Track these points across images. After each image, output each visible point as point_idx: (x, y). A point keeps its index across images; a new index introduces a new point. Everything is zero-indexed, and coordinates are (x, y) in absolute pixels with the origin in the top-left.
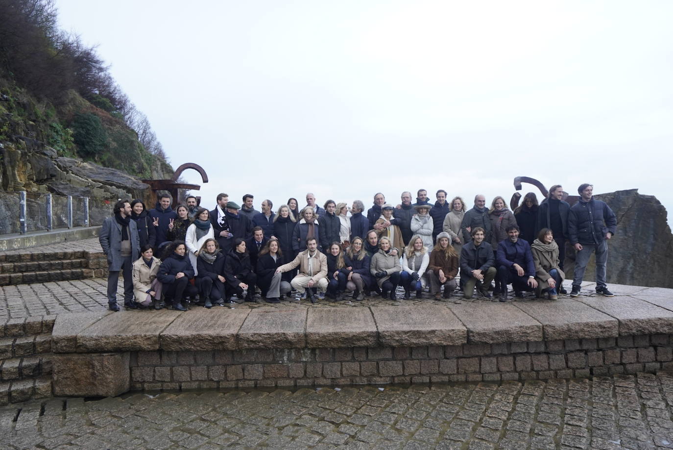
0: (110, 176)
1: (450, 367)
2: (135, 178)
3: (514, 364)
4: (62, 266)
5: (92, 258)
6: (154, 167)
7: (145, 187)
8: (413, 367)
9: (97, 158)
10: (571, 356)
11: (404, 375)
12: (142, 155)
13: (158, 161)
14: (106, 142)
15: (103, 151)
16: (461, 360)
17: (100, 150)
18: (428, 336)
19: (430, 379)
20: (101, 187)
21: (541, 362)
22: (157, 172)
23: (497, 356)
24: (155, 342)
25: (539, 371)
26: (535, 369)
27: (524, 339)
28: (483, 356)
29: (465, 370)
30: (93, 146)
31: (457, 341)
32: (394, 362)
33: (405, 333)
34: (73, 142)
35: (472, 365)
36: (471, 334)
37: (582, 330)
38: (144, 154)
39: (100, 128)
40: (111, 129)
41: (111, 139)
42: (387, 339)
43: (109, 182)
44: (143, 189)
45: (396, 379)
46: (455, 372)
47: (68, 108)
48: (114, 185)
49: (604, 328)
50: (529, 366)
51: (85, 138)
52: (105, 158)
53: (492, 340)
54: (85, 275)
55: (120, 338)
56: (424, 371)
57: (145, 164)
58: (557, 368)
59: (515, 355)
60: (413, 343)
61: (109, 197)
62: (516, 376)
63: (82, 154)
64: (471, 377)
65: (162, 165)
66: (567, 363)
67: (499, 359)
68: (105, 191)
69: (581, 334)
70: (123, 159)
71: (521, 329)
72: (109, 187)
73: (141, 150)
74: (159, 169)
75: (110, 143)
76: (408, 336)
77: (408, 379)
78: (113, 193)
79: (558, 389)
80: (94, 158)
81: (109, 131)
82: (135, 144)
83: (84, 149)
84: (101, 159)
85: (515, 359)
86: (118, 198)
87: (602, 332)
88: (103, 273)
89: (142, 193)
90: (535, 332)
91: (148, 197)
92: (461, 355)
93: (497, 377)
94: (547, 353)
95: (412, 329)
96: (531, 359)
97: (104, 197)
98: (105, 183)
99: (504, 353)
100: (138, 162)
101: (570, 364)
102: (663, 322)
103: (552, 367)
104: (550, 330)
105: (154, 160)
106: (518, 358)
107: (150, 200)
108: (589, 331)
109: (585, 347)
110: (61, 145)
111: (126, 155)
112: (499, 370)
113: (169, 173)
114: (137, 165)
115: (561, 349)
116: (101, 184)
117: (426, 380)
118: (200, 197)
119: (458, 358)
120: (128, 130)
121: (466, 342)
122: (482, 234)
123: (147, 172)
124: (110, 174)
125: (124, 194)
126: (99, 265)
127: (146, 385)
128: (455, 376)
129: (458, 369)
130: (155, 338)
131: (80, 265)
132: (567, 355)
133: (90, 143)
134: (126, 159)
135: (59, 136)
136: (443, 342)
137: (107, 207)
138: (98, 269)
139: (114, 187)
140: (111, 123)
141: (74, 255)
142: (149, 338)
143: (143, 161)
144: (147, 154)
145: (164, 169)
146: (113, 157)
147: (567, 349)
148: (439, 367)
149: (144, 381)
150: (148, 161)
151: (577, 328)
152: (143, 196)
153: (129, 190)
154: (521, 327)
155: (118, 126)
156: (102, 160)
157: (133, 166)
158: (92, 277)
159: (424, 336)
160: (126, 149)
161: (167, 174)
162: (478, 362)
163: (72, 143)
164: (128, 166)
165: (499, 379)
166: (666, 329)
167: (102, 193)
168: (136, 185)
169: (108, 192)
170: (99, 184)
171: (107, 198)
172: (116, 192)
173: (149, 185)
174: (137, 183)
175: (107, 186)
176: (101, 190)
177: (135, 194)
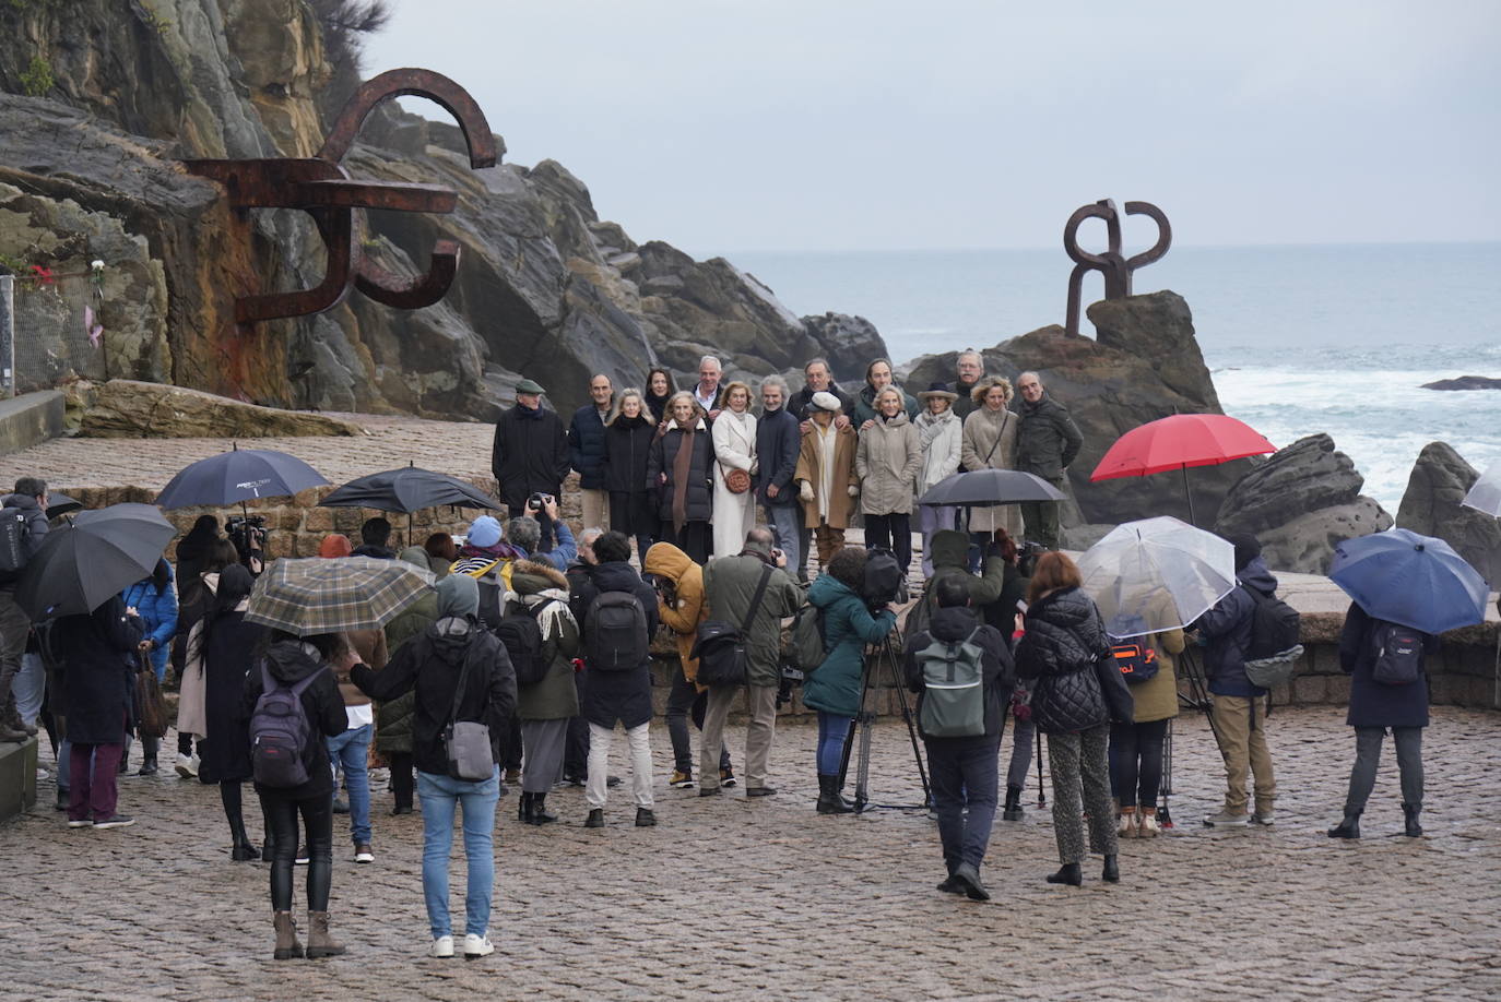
0: (46, 144)
2: (153, 150)
7: (202, 202)
20: (17, 206)
43: (45, 177)
48: (72, 193)
61: (50, 249)
68: (33, 224)
72: (52, 201)
78: (67, 235)
86: (89, 257)
89: (191, 227)
91: (217, 243)
97: (29, 249)
98: (29, 187)
107: (223, 261)
116: (17, 191)
125: (115, 237)
137: (48, 300)
139: (71, 204)
152: (195, 244)
153: (136, 218)
167: (21, 230)
168: (164, 190)
169: (48, 226)
170: (7, 192)
171: (42, 254)
172: (83, 225)
173: (218, 187)
174: (164, 177)
175: (42, 198)
176: (16, 215)
177: (164, 237)
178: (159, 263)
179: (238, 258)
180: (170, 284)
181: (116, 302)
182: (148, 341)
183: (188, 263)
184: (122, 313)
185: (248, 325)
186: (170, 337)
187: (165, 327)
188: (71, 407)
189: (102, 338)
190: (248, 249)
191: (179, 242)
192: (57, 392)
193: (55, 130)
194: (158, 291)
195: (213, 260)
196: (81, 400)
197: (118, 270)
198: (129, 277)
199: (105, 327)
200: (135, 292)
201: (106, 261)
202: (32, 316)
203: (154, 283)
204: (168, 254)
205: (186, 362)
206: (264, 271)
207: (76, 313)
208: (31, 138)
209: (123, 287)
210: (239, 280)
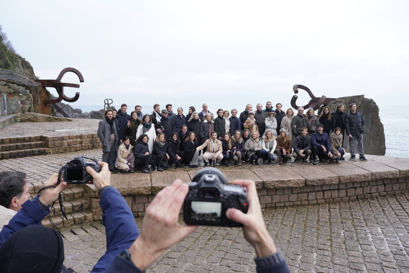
0: (10, 76)
1: (294, 198)
3: (323, 195)
4: (31, 146)
5: (50, 141)
6: (16, 63)
8: (276, 199)
10: (349, 191)
11: (272, 203)
12: (6, 54)
13: (19, 59)
16: (300, 194)
18: (287, 183)
19: (284, 205)
20: (5, 85)
21: (335, 194)
22: (19, 68)
23: (316, 192)
24: (150, 190)
25: (334, 198)
26: (333, 197)
27: (330, 183)
28: (309, 192)
29: (301, 199)
31: (300, 185)
32: (268, 196)
33: (277, 182)
35: (304, 196)
36: (307, 181)
37: (356, 178)
38: (7, 53)
42: (268, 185)
43: (10, 81)
44: (37, 87)
45: (268, 205)
46: (296, 200)
48: (15, 83)
49: (366, 176)
50: (330, 196)
53: (316, 184)
54: (46, 151)
55: (131, 188)
56: (282, 200)
57: (9, 61)
58: (342, 196)
59: (324, 191)
60: (280, 186)
61: (12, 92)
62: (324, 201)
64: (304, 203)
66: (347, 194)
67: (317, 193)
68: (8, 88)
69: (355, 180)
71: (330, 178)
72: (12, 84)
73: (5, 50)
74: (20, 65)
76: (278, 183)
77: (274, 205)
78: (15, 90)
79: (345, 205)
85: (324, 193)
86: (19, 93)
87: (364, 178)
88: (57, 150)
89: (36, 89)
90: (336, 180)
91: (40, 92)
92: (299, 192)
93: (315, 202)
94: (338, 189)
95: (279, 180)
96: (331, 192)
97: (8, 92)
98: (8, 82)
99: (319, 190)
100: (4, 60)
101: (348, 194)
102: (390, 173)
103: (340, 196)
104: (342, 178)
105: (15, 58)
106: (325, 192)
107: (41, 95)
108: (359, 178)
109: (355, 186)
112: (316, 198)
113: (28, 68)
114: (3, 61)
115: (344, 187)
116: (5, 83)
117: (283, 205)
118: (79, 93)
119: (298, 193)
121: (304, 185)
122: (306, 131)
123: (11, 67)
124: (9, 74)
125: (23, 90)
126: (55, 145)
127: (140, 214)
128: (296, 202)
129: (298, 199)
130: (149, 188)
131: (41, 146)
132: (347, 190)
136: (294, 185)
138: (54, 148)
139: (15, 85)
141: (36, 139)
142: (146, 188)
143: (7, 58)
144: (9, 53)
145: (24, 66)
147: (347, 187)
148: (289, 198)
149: (138, 212)
150: (11, 59)
151: (354, 177)
152: (37, 92)
153: (27, 87)
154: (329, 177)
158: (50, 153)
159: (285, 183)
162: (307, 195)
165: (316, 202)
166: (391, 176)
167: (6, 89)
168: (31, 84)
169: (11, 88)
170: (3, 83)
171: (10, 93)
172: (17, 88)
173: (40, 84)
174: (31, 82)
175: (10, 84)
176: (5, 86)
177: (31, 90)
179: (44, 94)
181: (24, 101)
182: (30, 106)
183: (36, 94)
184: (25, 102)
185: (46, 105)
186: (34, 106)
187: (33, 104)
188: (17, 117)
189: (22, 106)
190: (45, 93)
191: (35, 91)
192: (15, 115)
193: (12, 74)
194: (31, 99)
195: (40, 95)
196: (19, 116)
197: (24, 95)
198: (26, 97)
199: (23, 104)
200: (27, 99)
201: (22, 94)
202: (9, 102)
203: (31, 97)
204: (33, 93)
205: (36, 110)
206: (48, 97)
207: (17, 102)
208: (7, 75)
209: (25, 98)
210: (44, 98)
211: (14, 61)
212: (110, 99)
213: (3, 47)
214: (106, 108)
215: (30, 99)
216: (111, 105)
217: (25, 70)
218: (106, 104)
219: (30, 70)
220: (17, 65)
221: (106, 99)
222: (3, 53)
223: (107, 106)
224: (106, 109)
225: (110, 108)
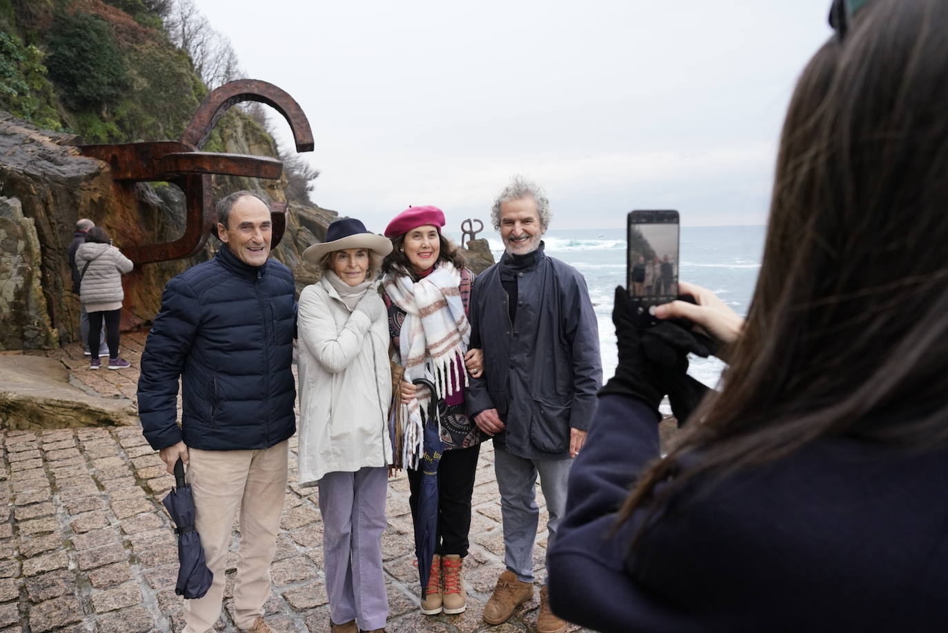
6: (228, 131)
7: (83, 173)
9: (107, 112)
13: (238, 117)
14: (123, 78)
15: (117, 96)
17: (112, 96)
22: (236, 142)
30: (95, 85)
34: (46, 76)
39: (109, 47)
40: (136, 50)
41: (135, 72)
44: (73, 183)
47: (43, 6)
51: (77, 69)
52: (123, 112)
63: (72, 103)
65: (245, 126)
70: (161, 114)
74: (240, 135)
75: (134, 80)
80: (99, 113)
81: (132, 54)
82: (186, 81)
83: (76, 94)
84: (114, 114)
89: (69, 192)
110: (15, 82)
111: (166, 106)
113: (260, 142)
120: (171, 52)
133: (88, 80)
134: (168, 115)
135: (13, 63)
140: (134, 35)
145: (250, 136)
146: (140, 110)
153: (11, 185)
155: (149, 43)
156: (117, 118)
157: (181, 129)
160: (167, 91)
161: (257, 146)
163: (44, 78)
164: (172, 128)
177: (36, 199)
178: (30, 221)
180: (41, 238)
182: (20, 286)
186: (44, 281)
187: (39, 273)
191: (56, 204)
194: (30, 244)
200: (8, 245)
203: (25, 237)
211: (225, 126)
212: (475, 220)
213: (195, 88)
214: (467, 243)
215: (21, 245)
216: (478, 237)
217: (251, 147)
218: (465, 232)
219: (265, 146)
220: (232, 135)
221: (467, 219)
222: (193, 103)
223: (467, 237)
224: (466, 247)
225: (477, 242)
